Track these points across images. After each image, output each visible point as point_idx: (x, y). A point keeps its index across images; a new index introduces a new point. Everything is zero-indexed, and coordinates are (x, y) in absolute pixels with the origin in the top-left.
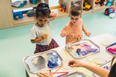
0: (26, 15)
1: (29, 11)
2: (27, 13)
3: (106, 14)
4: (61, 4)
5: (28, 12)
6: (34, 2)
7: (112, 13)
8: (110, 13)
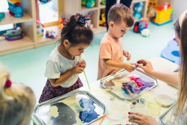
0: (4, 38)
1: (8, 31)
2: (5, 34)
3: (136, 30)
4: (62, 17)
5: (7, 34)
6: (19, 15)
7: (145, 28)
8: (142, 29)
